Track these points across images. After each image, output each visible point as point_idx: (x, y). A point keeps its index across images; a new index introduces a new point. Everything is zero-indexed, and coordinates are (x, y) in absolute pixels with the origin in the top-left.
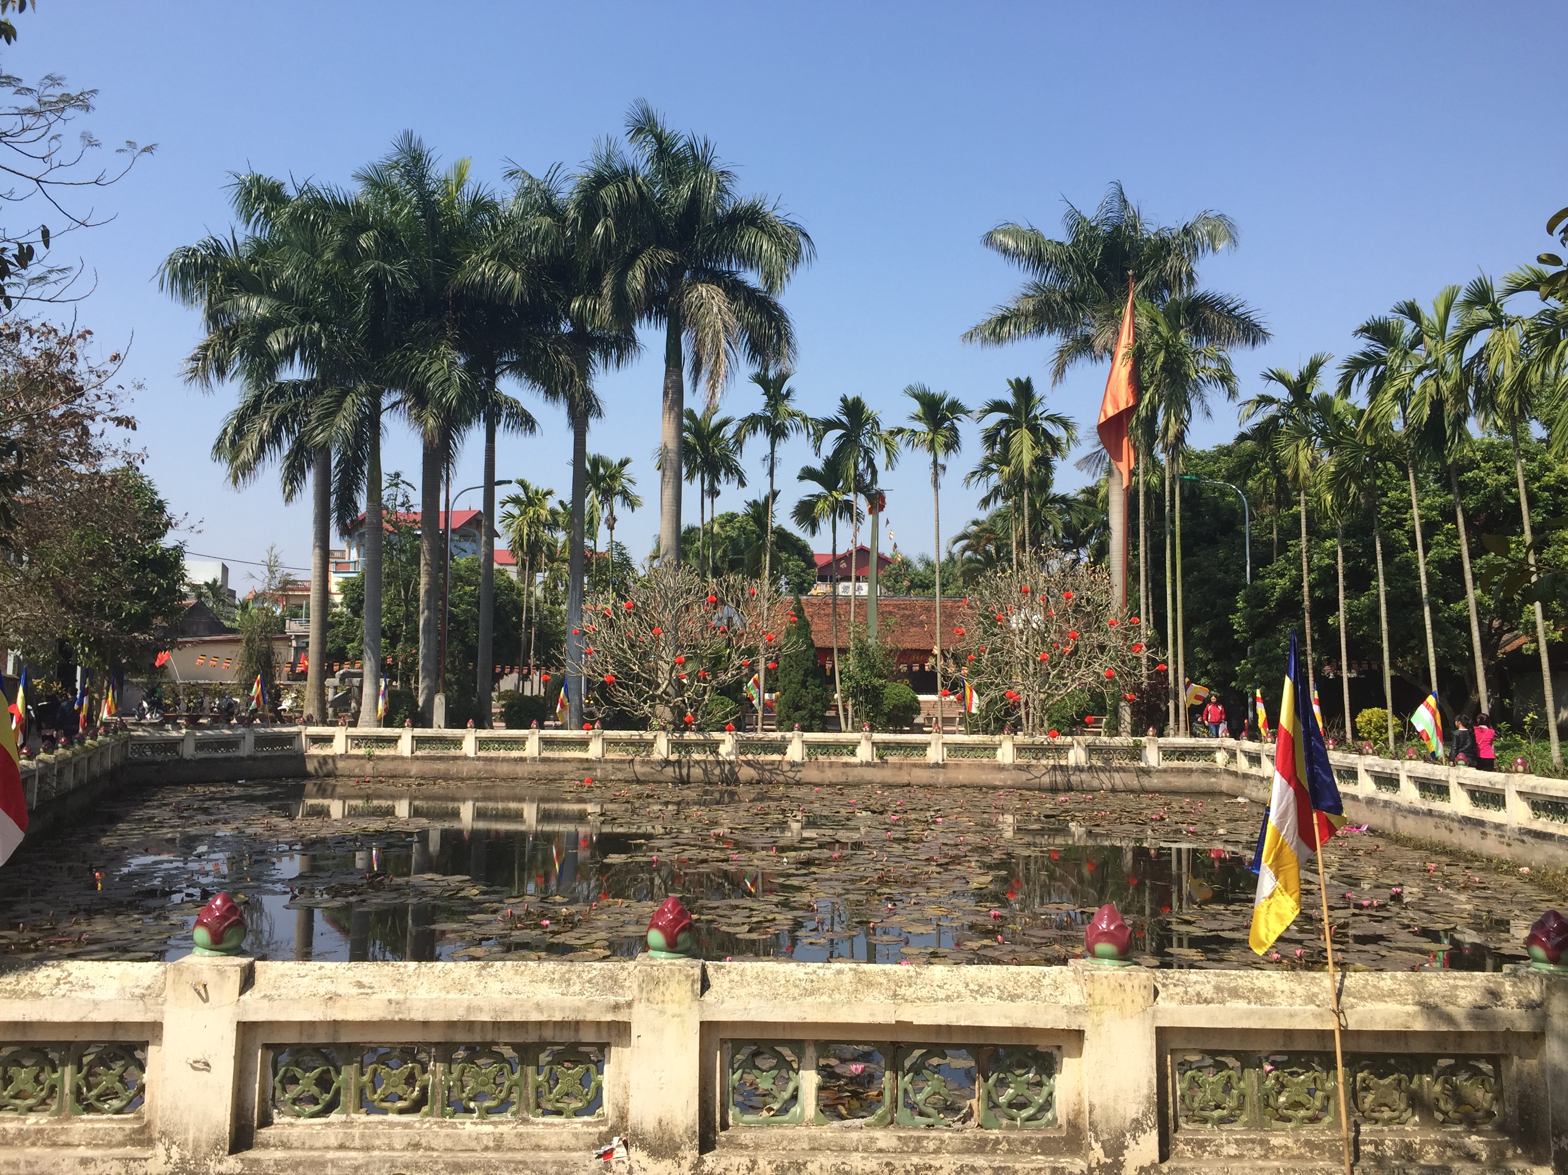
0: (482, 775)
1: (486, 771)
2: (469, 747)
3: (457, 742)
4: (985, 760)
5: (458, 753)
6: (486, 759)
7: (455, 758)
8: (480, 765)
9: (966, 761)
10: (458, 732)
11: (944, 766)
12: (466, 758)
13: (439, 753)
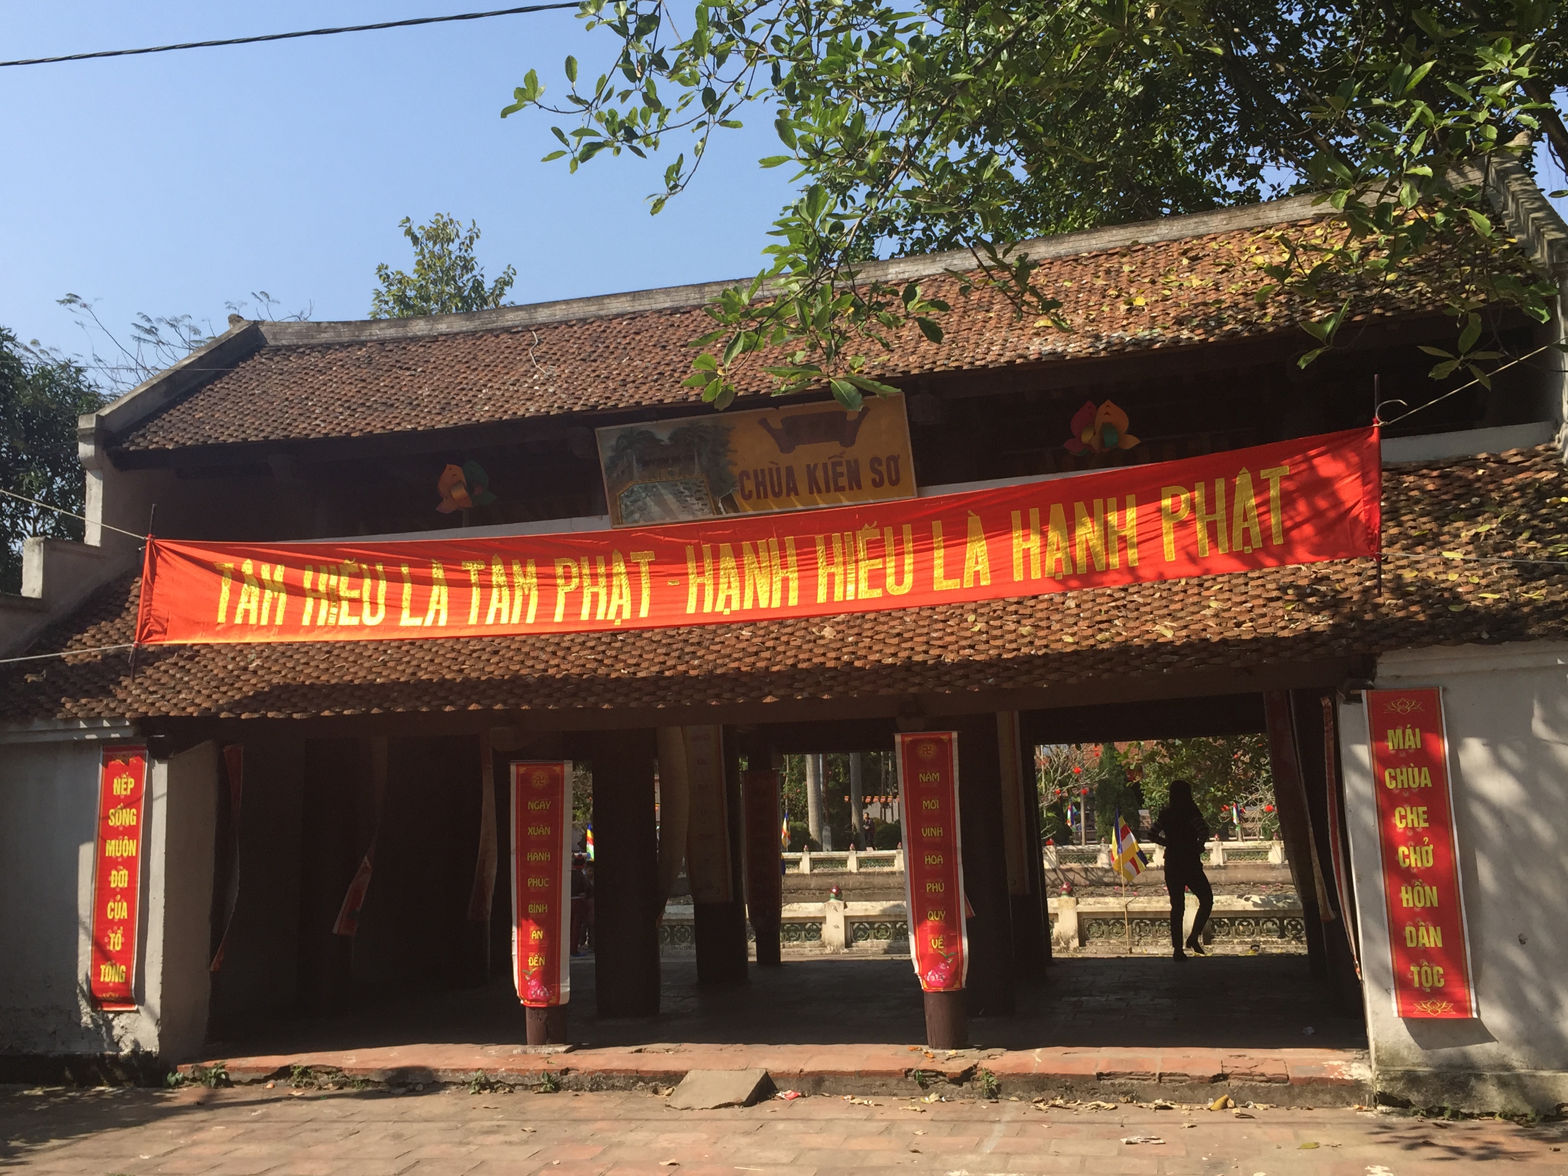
0: (863, 886)
1: (866, 883)
2: (852, 865)
3: (843, 862)
4: (1259, 862)
5: (844, 870)
6: (865, 874)
7: (843, 874)
8: (861, 878)
9: (1243, 863)
10: (843, 854)
11: (1225, 868)
12: (851, 873)
13: (830, 870)
